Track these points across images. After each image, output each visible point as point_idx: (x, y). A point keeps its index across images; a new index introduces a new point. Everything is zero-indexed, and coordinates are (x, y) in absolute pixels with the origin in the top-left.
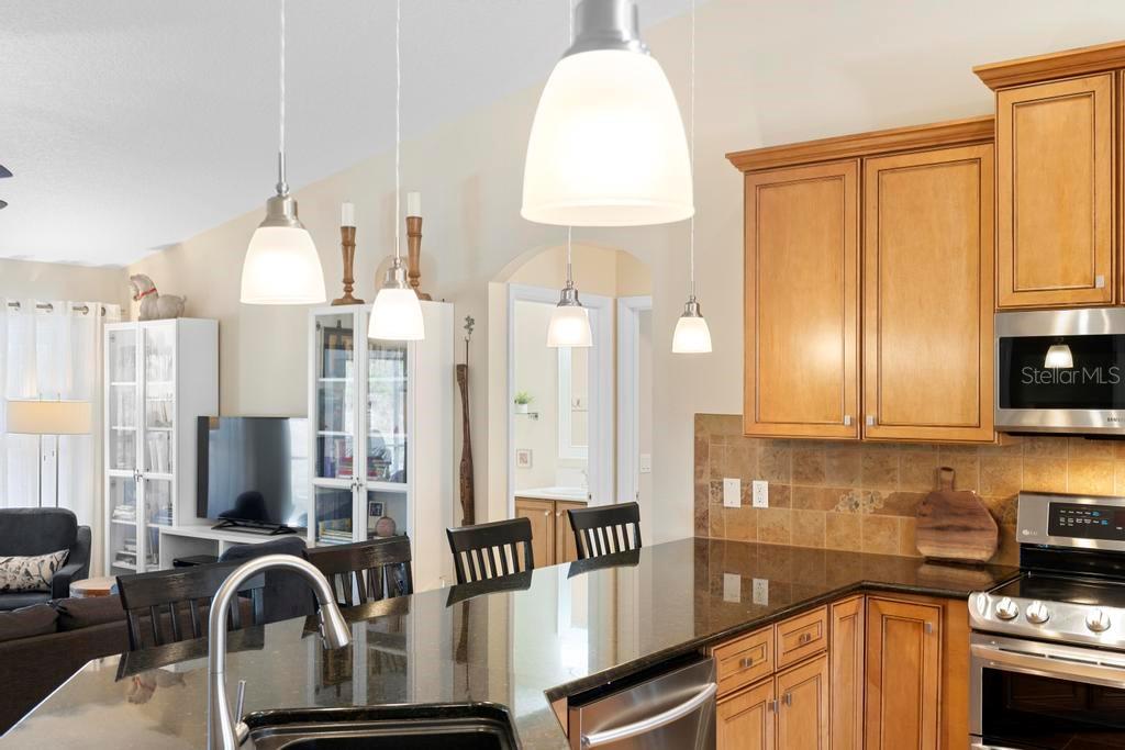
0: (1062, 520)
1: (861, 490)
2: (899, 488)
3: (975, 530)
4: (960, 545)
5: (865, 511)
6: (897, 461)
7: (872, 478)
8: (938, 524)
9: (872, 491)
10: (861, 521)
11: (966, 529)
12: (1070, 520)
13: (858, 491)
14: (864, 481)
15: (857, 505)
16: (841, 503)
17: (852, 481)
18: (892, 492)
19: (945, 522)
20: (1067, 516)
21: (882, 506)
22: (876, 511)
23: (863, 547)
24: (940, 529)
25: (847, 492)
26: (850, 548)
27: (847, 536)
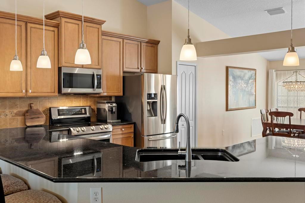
0: (60, 113)
1: (8, 111)
2: (19, 110)
3: (40, 117)
4: (37, 122)
5: (9, 116)
6: (18, 102)
7: (11, 107)
8: (31, 117)
9: (11, 111)
10: (8, 119)
11: (38, 117)
12: (62, 112)
13: (7, 111)
14: (9, 109)
15: (7, 115)
16: (2, 115)
17: (5, 109)
18: (17, 111)
19: (33, 116)
20: (61, 112)
21: (14, 115)
22: (13, 116)
23: (9, 127)
24: (32, 118)
25: (4, 112)
26: (5, 127)
27: (4, 124)
